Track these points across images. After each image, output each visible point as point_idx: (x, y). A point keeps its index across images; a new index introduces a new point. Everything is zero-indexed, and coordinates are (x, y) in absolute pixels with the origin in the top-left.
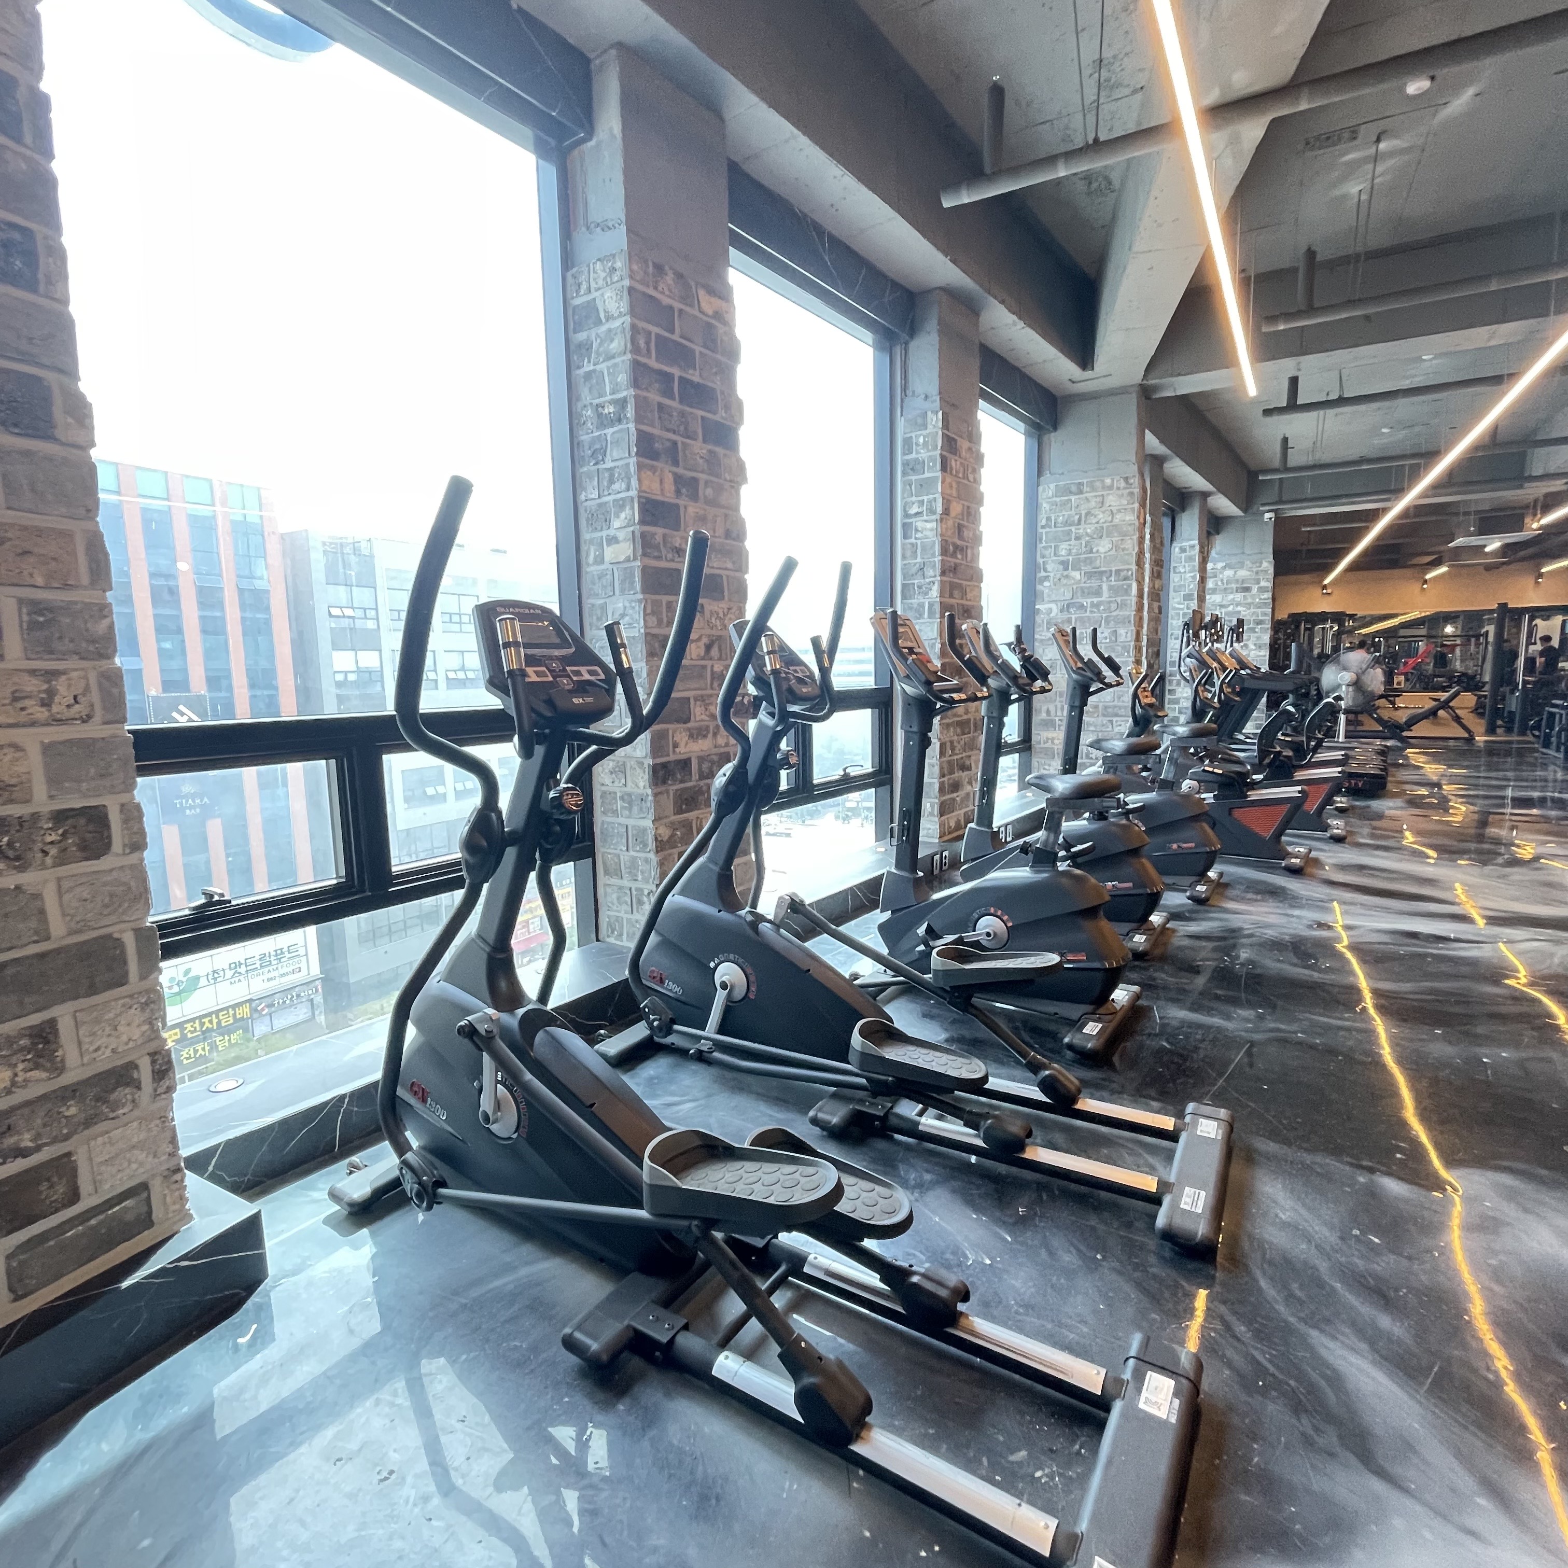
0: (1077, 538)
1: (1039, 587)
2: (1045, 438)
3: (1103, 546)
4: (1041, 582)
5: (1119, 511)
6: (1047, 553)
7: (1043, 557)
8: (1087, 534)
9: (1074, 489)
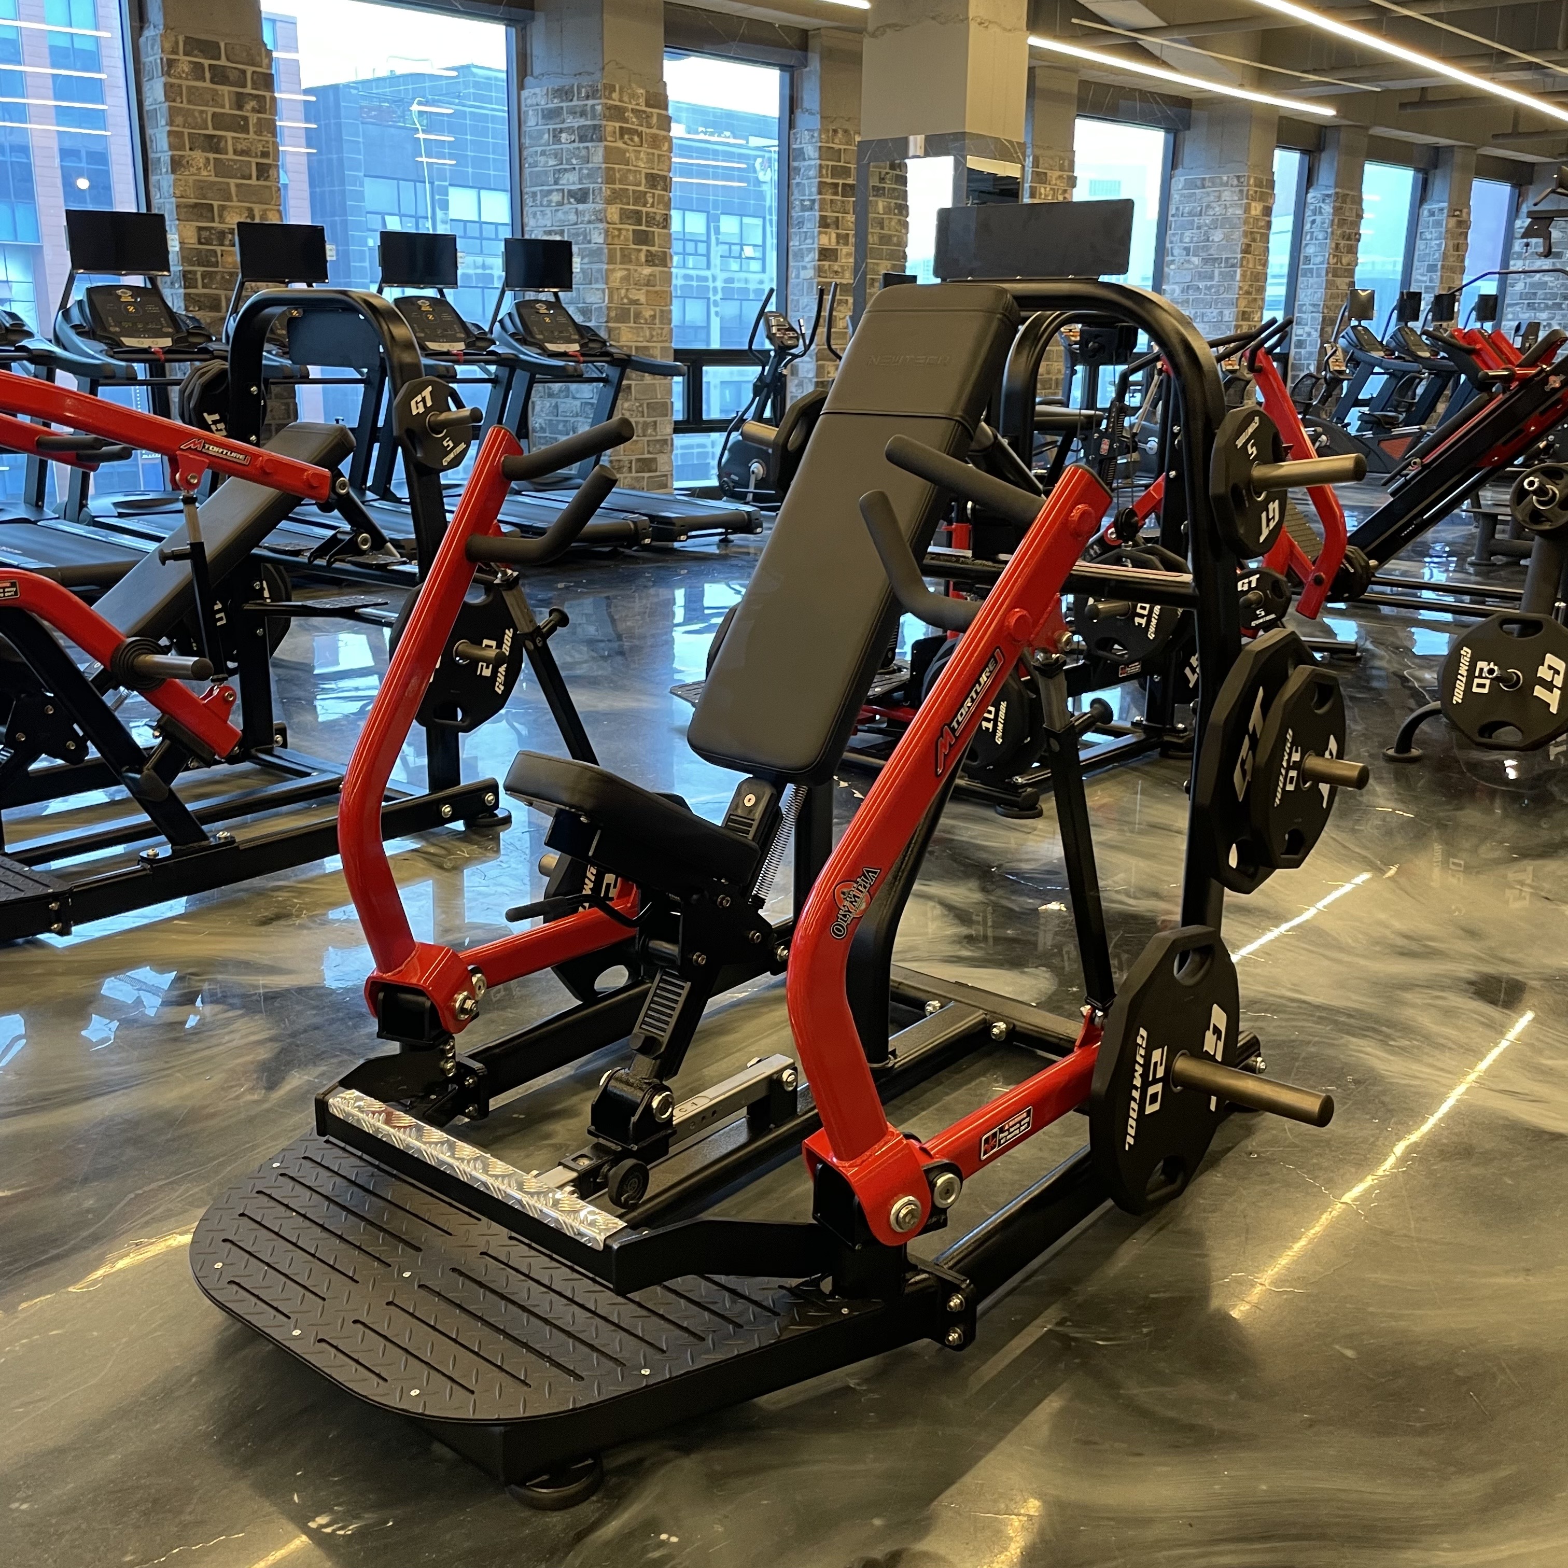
0: (1199, 228)
1: (1166, 269)
2: (1180, 135)
3: (1217, 236)
4: (1168, 266)
5: (1231, 206)
6: (1174, 239)
7: (1171, 242)
8: (1206, 225)
9: (1199, 183)
